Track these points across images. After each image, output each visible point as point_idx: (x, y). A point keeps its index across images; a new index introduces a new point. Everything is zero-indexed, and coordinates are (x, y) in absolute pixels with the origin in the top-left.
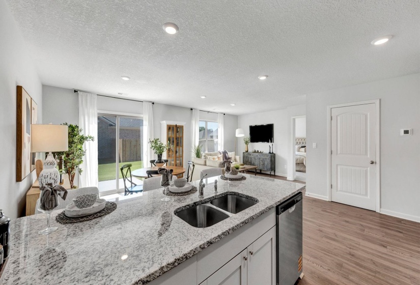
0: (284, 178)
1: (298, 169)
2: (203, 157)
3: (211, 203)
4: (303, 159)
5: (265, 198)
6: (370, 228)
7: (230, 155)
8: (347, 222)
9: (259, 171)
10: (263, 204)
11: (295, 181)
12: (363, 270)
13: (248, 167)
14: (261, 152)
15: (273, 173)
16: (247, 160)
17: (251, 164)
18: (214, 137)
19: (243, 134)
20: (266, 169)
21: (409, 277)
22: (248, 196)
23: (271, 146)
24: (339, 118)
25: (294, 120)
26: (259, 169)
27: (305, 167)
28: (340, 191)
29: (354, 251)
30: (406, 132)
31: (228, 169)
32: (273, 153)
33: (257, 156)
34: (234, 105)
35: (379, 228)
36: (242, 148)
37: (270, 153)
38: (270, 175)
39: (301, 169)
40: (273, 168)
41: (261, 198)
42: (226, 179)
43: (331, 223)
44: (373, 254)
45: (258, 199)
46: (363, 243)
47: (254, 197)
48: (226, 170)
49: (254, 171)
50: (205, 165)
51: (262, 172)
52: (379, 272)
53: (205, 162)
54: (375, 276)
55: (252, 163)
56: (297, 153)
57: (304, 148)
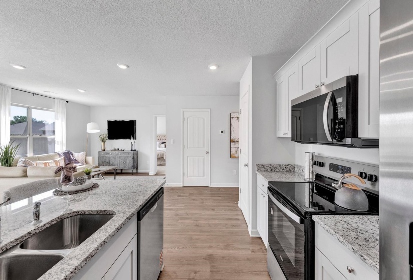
0: (146, 174)
1: (159, 164)
2: (20, 164)
3: (22, 247)
4: (163, 154)
5: (124, 207)
6: (206, 200)
7: (78, 156)
8: (194, 200)
9: (120, 172)
10: (121, 215)
11: (157, 175)
12: (203, 234)
13: (104, 169)
14: (121, 151)
15: (135, 171)
16: (103, 161)
17: (109, 164)
18: (47, 134)
19: (97, 129)
20: (127, 168)
21: (224, 225)
22: (100, 212)
23: (133, 143)
24: (189, 120)
25: (156, 118)
26: (119, 170)
27: (165, 161)
28: (190, 177)
29: (199, 222)
30: (222, 132)
31: (67, 179)
32: (135, 150)
33: (117, 155)
34: (83, 92)
35: (210, 198)
36: (97, 147)
37: (131, 150)
38: (132, 174)
39: (162, 163)
40: (135, 166)
41: (118, 208)
42: (64, 193)
43: (184, 205)
44: (208, 219)
45: (115, 210)
46: (203, 213)
47: (108, 209)
48: (63, 182)
49: (113, 172)
50: (26, 176)
51: (123, 172)
52: (212, 231)
53: (25, 172)
54: (210, 236)
55: (111, 163)
56: (158, 149)
57: (164, 144)
